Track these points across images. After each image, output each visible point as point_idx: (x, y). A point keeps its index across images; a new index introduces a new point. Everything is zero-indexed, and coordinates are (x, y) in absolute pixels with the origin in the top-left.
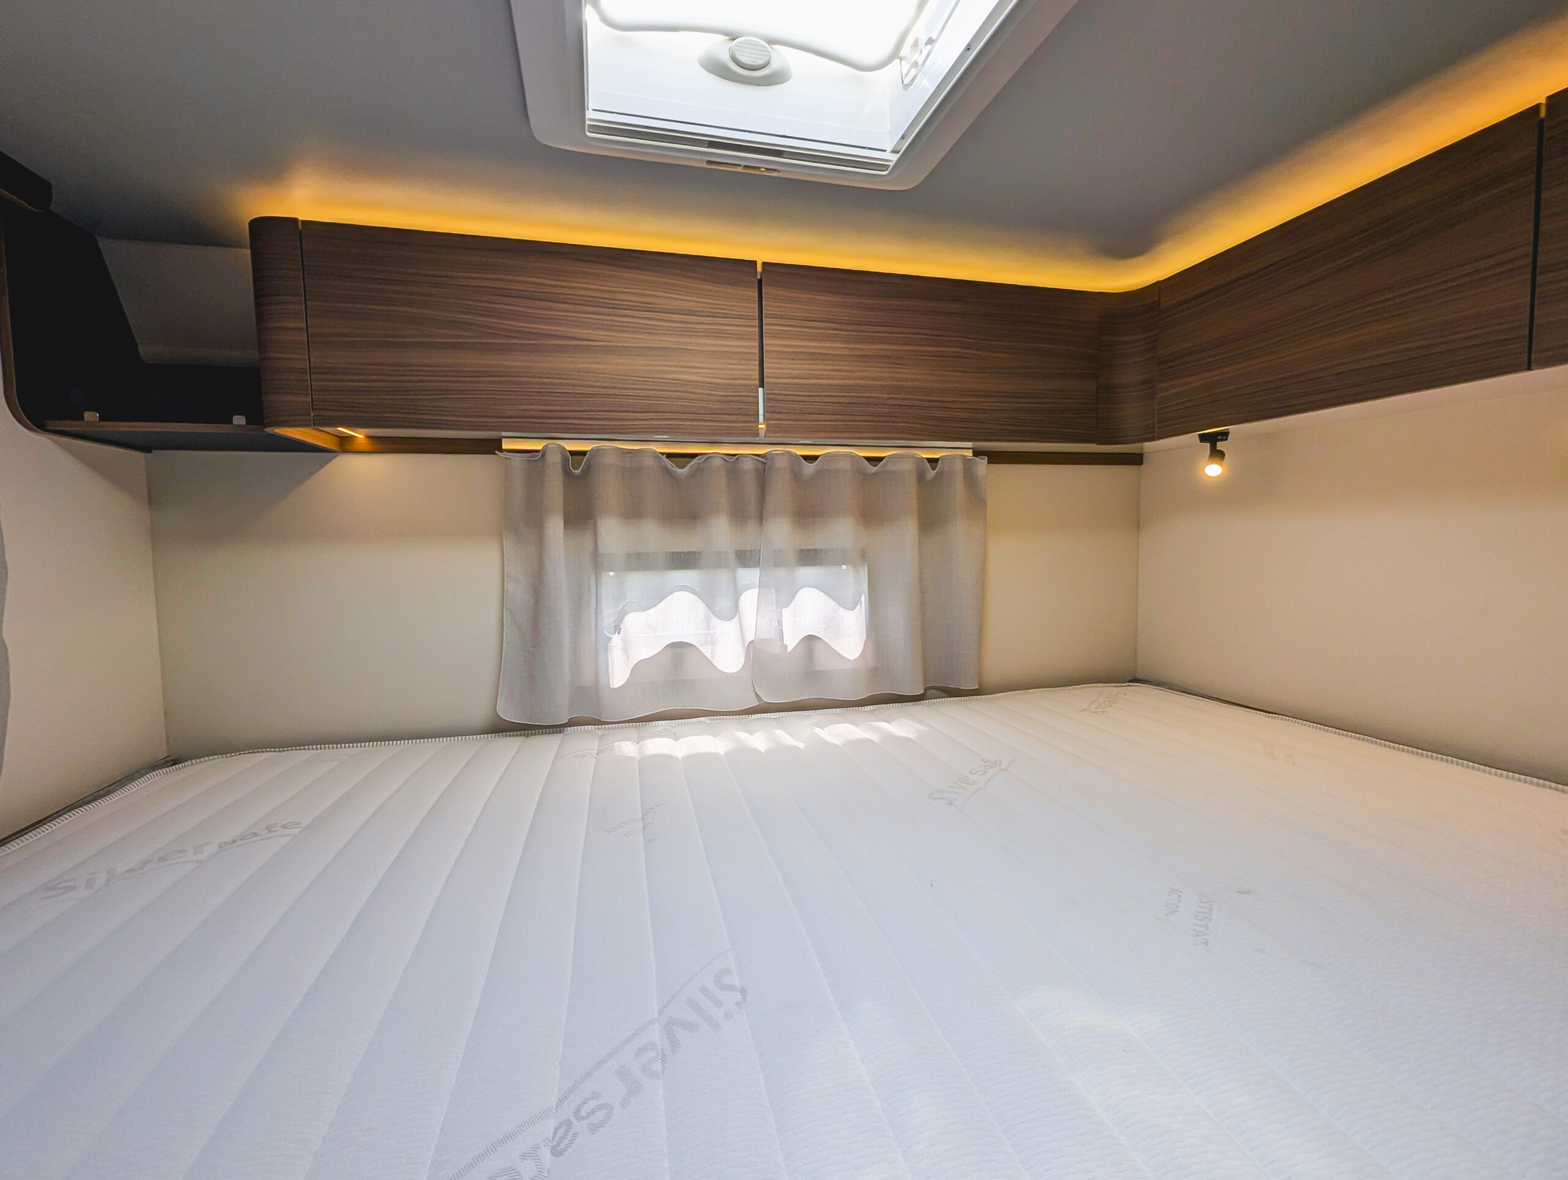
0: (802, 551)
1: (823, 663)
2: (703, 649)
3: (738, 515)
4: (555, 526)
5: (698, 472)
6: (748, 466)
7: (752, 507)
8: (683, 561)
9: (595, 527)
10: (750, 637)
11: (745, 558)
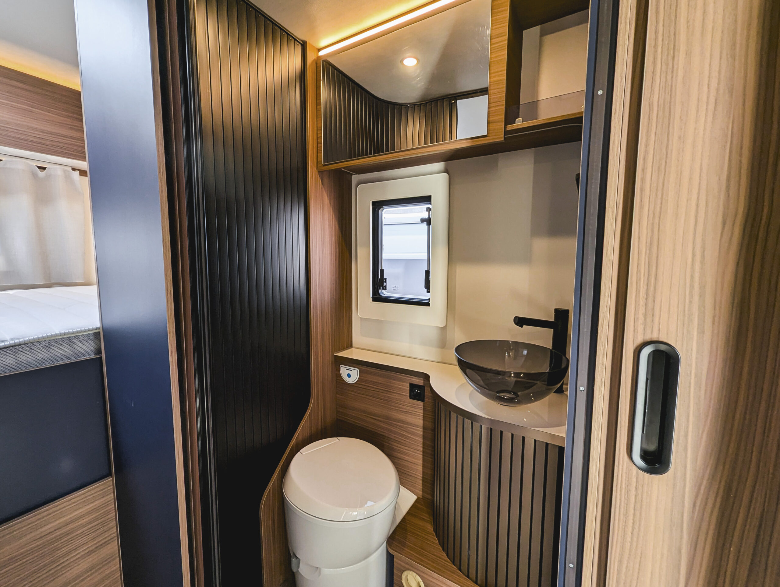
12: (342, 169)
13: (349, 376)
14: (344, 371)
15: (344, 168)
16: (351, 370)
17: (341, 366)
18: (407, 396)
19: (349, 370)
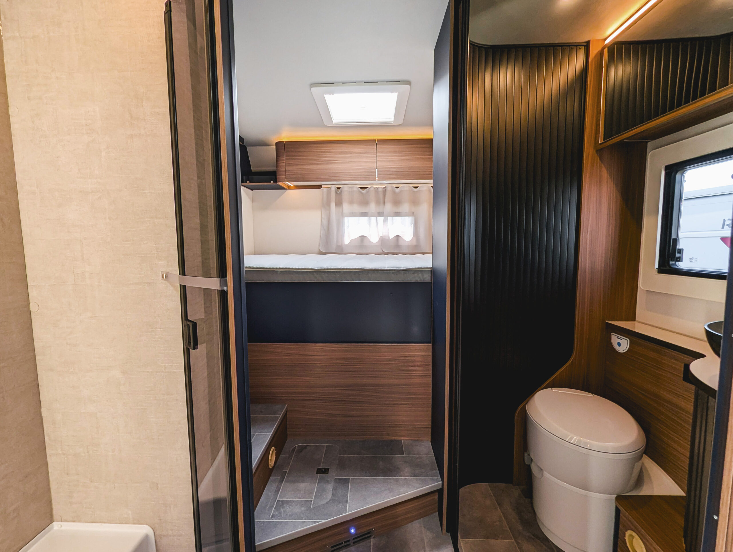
0: (396, 212)
1: (401, 243)
2: (368, 237)
3: (378, 203)
4: (333, 205)
5: (368, 192)
6: (380, 190)
7: (382, 201)
8: (364, 215)
9: (342, 206)
10: (381, 235)
11: (380, 214)
12: (625, 140)
13: (619, 344)
14: (615, 339)
15: (626, 139)
16: (621, 339)
17: (612, 333)
18: (680, 377)
19: (619, 338)
